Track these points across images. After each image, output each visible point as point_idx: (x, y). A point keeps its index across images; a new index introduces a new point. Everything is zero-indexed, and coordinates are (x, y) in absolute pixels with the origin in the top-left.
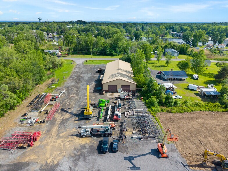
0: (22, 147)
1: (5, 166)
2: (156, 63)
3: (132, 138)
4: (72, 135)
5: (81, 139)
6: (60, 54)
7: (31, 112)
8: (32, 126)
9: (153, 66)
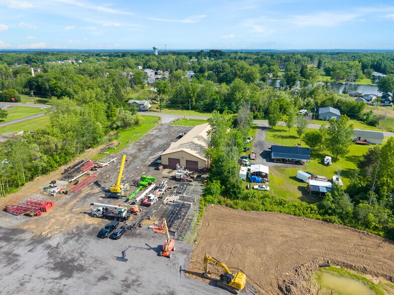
0: (28, 215)
1: (4, 229)
2: (285, 131)
3: (149, 228)
4: (85, 213)
5: (92, 218)
6: (150, 106)
7: (62, 180)
8: (53, 195)
9: (274, 136)
